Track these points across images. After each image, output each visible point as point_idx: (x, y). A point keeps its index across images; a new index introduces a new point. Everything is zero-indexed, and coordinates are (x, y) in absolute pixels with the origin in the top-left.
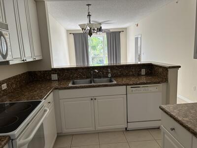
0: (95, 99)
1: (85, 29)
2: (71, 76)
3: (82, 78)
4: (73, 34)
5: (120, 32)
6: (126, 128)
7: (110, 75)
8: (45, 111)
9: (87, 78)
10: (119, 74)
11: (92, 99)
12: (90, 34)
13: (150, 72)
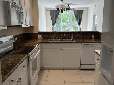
0: (63, 50)
1: (59, 9)
2: (49, 37)
3: (55, 38)
4: (50, 11)
5: (83, 10)
6: (80, 68)
7: (72, 38)
8: (38, 51)
9: (59, 38)
10: (78, 37)
11: (61, 50)
12: (62, 12)
13: (97, 37)
